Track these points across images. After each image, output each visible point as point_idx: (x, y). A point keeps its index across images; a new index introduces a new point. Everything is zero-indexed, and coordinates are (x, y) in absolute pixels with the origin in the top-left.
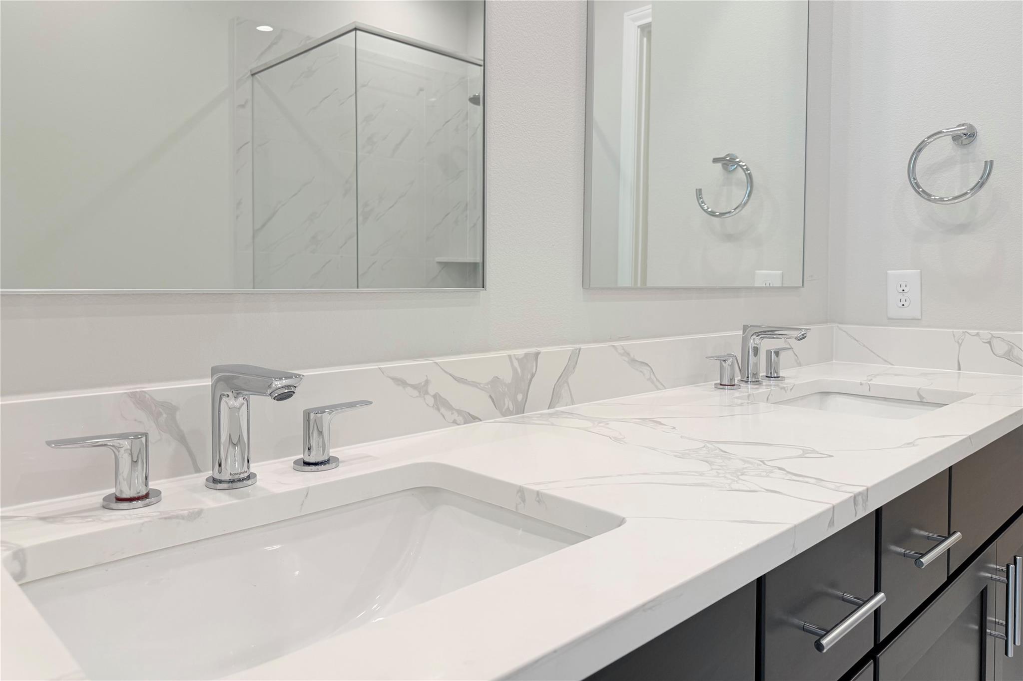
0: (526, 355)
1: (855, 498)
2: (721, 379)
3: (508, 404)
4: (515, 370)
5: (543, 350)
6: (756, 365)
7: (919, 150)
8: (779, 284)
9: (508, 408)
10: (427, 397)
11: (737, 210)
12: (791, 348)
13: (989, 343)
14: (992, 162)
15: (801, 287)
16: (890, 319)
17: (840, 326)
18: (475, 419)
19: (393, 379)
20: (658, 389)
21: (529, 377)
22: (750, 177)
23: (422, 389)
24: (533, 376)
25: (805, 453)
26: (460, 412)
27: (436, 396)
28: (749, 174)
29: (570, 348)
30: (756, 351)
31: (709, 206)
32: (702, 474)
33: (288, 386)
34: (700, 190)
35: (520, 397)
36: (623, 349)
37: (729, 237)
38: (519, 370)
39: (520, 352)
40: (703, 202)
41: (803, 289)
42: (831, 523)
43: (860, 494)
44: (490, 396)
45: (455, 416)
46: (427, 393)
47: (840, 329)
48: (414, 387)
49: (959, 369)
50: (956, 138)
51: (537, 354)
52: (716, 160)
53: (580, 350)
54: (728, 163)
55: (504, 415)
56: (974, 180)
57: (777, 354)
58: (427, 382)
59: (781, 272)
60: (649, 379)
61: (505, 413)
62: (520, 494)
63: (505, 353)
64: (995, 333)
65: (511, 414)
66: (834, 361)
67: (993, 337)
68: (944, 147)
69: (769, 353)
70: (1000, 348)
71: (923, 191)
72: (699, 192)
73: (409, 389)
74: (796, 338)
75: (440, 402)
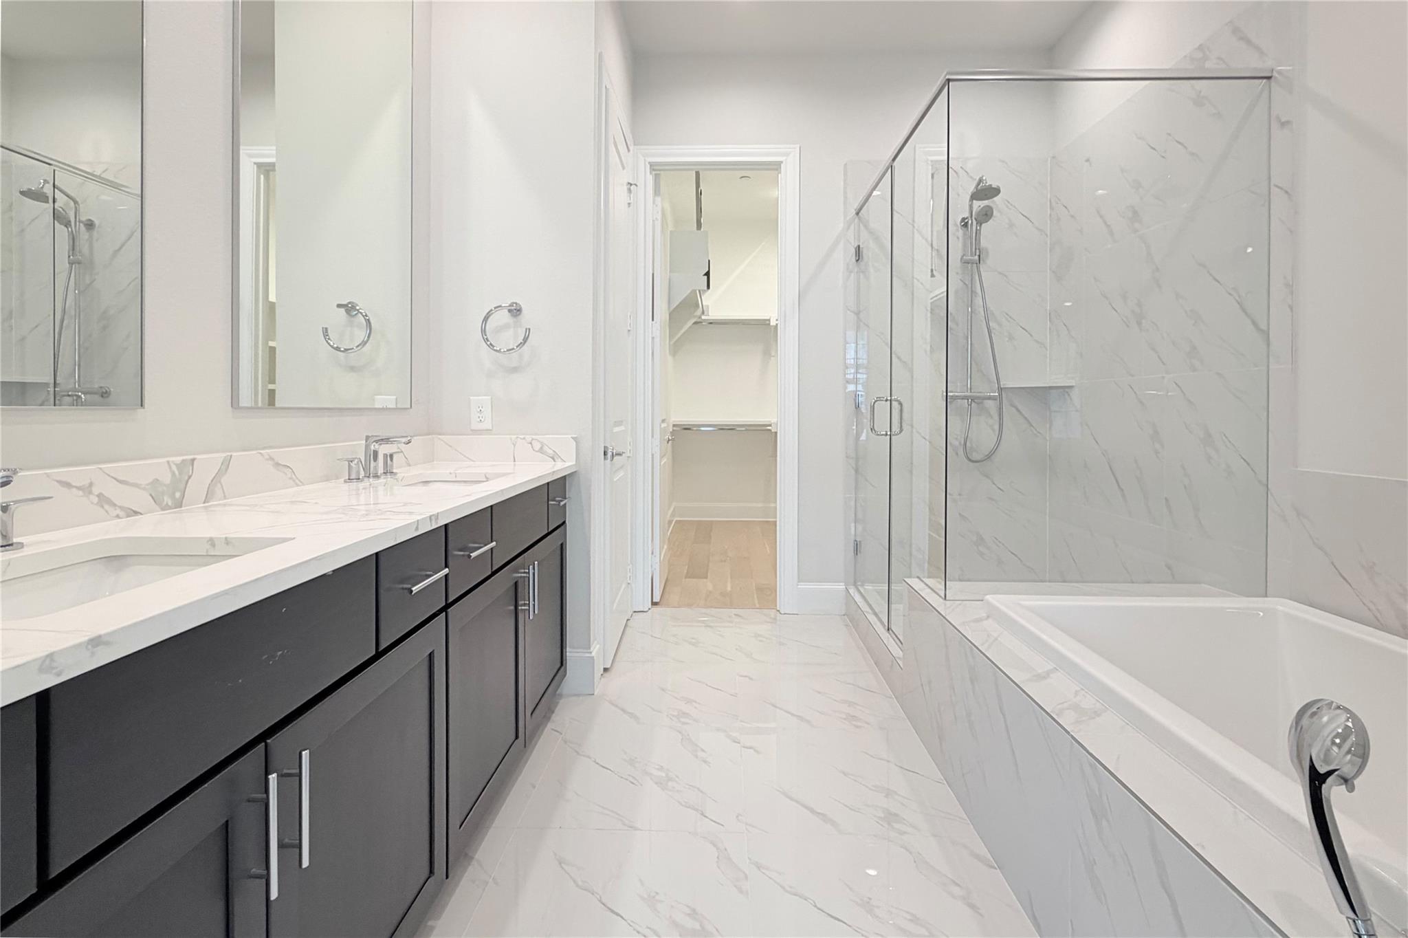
0: (183, 460)
1: (430, 517)
2: (349, 476)
3: (168, 500)
4: (173, 473)
5: (198, 457)
6: (375, 468)
7: (486, 319)
8: (393, 406)
9: (167, 504)
10: (91, 497)
11: (359, 348)
12: (402, 452)
13: (531, 443)
14: (529, 329)
15: (408, 408)
16: (472, 430)
17: (440, 436)
18: (136, 513)
19: (57, 481)
20: (298, 485)
21: (186, 478)
22: (368, 321)
23: (87, 489)
24: (190, 477)
25: (405, 504)
26: (121, 508)
27: (100, 496)
28: (368, 320)
29: (224, 455)
30: (376, 453)
31: (334, 340)
32: (340, 518)
33: (7, 477)
34: (326, 329)
35: (178, 495)
36: (269, 455)
37: (353, 369)
38: (177, 473)
39: (178, 459)
40: (329, 339)
41: (411, 410)
42: (417, 529)
43: (433, 515)
44: (151, 495)
45: (118, 512)
46: (90, 492)
47: (439, 439)
48: (78, 488)
49: (515, 461)
50: (510, 311)
51: (193, 460)
52: (339, 306)
53: (231, 456)
54: (350, 308)
55: (163, 509)
56: (520, 340)
57: (391, 456)
58: (91, 484)
59: (395, 397)
60: (291, 478)
61: (165, 508)
62: (210, 542)
63: (165, 460)
64: (534, 437)
65: (170, 508)
66: (435, 462)
67: (533, 439)
68: (502, 317)
69: (385, 456)
70: (537, 446)
71: (491, 344)
72: (325, 331)
73: (74, 490)
74: (404, 443)
75: (103, 500)
